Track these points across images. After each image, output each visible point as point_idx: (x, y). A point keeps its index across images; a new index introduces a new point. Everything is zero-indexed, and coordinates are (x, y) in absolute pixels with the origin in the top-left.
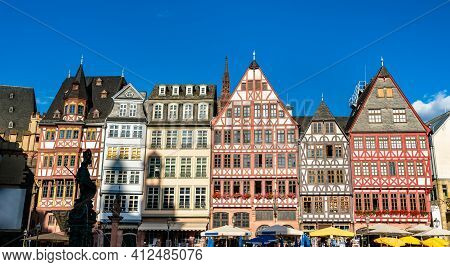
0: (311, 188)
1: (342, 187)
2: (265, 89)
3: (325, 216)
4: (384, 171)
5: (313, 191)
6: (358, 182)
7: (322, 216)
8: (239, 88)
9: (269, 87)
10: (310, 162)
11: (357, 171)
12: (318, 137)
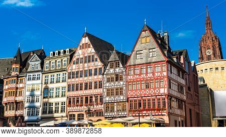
0: (107, 99)
1: (122, 97)
2: (89, 47)
3: (115, 114)
4: (144, 86)
5: (108, 101)
6: (130, 94)
7: (113, 114)
8: (79, 48)
9: (91, 46)
10: (108, 84)
11: (130, 87)
12: (112, 71)
